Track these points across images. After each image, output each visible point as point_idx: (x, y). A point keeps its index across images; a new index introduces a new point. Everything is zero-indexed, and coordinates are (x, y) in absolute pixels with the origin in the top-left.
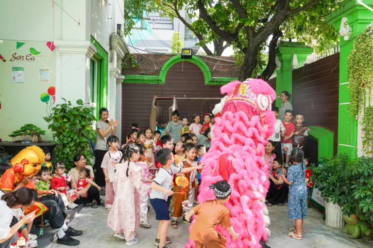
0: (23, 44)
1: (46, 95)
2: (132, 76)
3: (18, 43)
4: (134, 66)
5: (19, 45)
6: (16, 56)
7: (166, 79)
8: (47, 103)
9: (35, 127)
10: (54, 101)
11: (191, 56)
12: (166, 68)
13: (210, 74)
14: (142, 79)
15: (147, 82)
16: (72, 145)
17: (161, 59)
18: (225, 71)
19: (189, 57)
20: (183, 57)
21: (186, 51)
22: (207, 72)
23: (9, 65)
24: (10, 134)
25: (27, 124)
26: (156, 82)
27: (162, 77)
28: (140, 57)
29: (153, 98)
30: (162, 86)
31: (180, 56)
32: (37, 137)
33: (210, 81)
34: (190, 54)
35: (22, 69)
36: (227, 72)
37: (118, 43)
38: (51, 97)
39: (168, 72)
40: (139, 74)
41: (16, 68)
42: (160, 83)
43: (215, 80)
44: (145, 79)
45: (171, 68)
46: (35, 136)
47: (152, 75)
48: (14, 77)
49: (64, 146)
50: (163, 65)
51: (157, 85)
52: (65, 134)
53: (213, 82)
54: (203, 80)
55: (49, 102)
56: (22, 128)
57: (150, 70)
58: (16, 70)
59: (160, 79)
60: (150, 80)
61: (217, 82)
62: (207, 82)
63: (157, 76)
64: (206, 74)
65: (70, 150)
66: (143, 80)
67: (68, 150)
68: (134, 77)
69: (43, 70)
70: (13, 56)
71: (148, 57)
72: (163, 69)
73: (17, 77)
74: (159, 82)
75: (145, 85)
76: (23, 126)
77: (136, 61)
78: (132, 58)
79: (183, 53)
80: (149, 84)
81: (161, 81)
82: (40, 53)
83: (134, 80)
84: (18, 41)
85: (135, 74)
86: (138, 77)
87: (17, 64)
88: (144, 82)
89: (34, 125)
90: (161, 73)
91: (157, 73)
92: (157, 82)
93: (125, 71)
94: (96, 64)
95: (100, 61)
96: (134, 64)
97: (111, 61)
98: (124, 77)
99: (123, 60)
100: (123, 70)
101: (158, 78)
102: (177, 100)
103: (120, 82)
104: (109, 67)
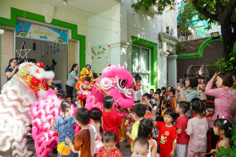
2: (182, 54)
3: (99, 47)
4: (182, 49)
6: (99, 52)
7: (203, 54)
12: (202, 47)
15: (191, 57)
17: (199, 42)
19: (218, 38)
20: (213, 38)
21: (214, 34)
23: (97, 56)
26: (196, 57)
27: (200, 53)
28: (186, 43)
30: (201, 58)
31: (211, 38)
34: (218, 36)
35: (100, 58)
37: (164, 37)
40: (186, 53)
44: (189, 55)
47: (194, 52)
50: (200, 45)
51: (197, 58)
57: (192, 49)
59: (198, 54)
60: (192, 56)
66: (188, 56)
69: (107, 57)
71: (191, 42)
72: (200, 48)
73: (99, 62)
74: (199, 56)
78: (180, 44)
79: (212, 36)
81: (199, 55)
82: (106, 49)
83: (183, 57)
85: (184, 53)
86: (185, 55)
88: (189, 57)
90: (199, 50)
91: (196, 51)
92: (197, 56)
93: (178, 52)
94: (150, 51)
95: (152, 49)
96: (182, 47)
97: (160, 48)
98: (177, 56)
99: (176, 46)
100: (177, 51)
101: (197, 54)
102: (205, 67)
103: (174, 59)
104: (159, 51)
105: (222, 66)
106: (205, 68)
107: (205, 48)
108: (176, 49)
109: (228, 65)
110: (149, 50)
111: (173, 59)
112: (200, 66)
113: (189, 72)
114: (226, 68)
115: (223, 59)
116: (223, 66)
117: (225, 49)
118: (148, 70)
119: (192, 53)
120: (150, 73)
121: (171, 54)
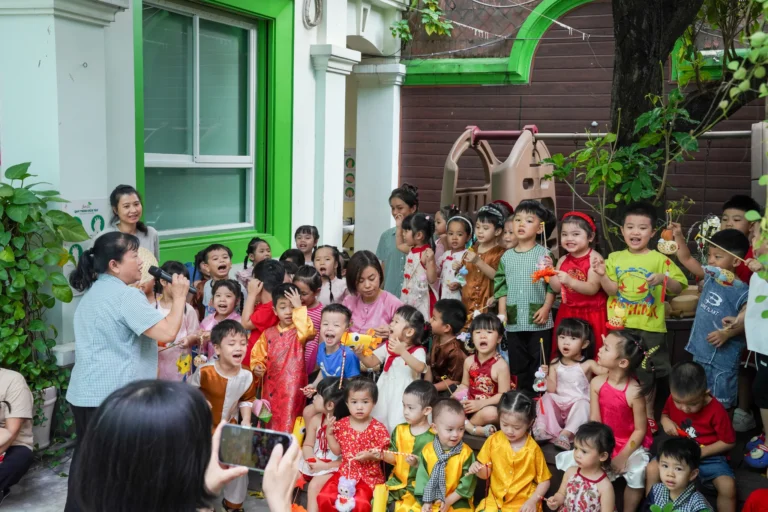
2: (430, 61)
4: (429, 31)
7: (537, 66)
14: (455, 71)
15: (476, 81)
26: (501, 81)
27: (521, 64)
30: (521, 88)
39: (541, 43)
40: (448, 56)
42: (514, 82)
44: (467, 70)
47: (491, 55)
50: (524, 20)
51: (507, 90)
59: (510, 69)
60: (482, 75)
61: (715, 67)
62: (677, 72)
63: (504, 60)
66: (460, 74)
68: (434, 66)
72: (521, 34)
74: (512, 79)
75: (470, 91)
77: (435, 17)
80: (481, 87)
81: (516, 74)
83: (433, 75)
85: (438, 56)
86: (444, 64)
88: (465, 81)
90: (517, 45)
91: (503, 49)
92: (504, 77)
93: (408, 47)
94: (253, 35)
95: (266, 25)
96: (432, 24)
97: (308, 24)
98: (402, 69)
99: (404, 14)
100: (404, 43)
101: (507, 65)
102: (535, 143)
103: (391, 85)
104: (305, 42)
105: (599, 173)
106: (535, 149)
107: (546, 35)
108: (403, 31)
109: (631, 168)
110: (245, 35)
111: (380, 83)
112: (515, 138)
113: (456, 168)
114: (618, 188)
115: (612, 137)
116: (607, 177)
117: (622, 82)
118: (243, 151)
119: (482, 56)
120: (252, 166)
121: (370, 56)
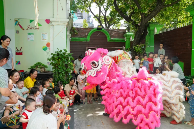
0: (33, 21)
1: (45, 47)
3: (30, 20)
4: (76, 33)
5: (31, 21)
6: (29, 27)
7: (90, 39)
8: (46, 51)
9: (42, 64)
10: (50, 50)
11: (102, 29)
12: (90, 34)
13: (110, 37)
14: (79, 39)
15: (81, 41)
16: (63, 73)
17: (87, 30)
18: (116, 35)
19: (101, 29)
21: (99, 27)
22: (108, 36)
23: (26, 31)
24: (29, 68)
25: (38, 62)
26: (85, 41)
27: (88, 38)
28: (78, 29)
29: (86, 48)
31: (97, 29)
32: (43, 69)
33: (110, 40)
34: (101, 28)
35: (32, 34)
36: (117, 36)
38: (48, 48)
39: (91, 36)
40: (77, 37)
41: (30, 33)
42: (87, 41)
43: (112, 40)
44: (81, 39)
45: (92, 34)
46: (42, 68)
47: (84, 37)
48: (29, 38)
49: (59, 73)
52: (59, 67)
53: (111, 40)
54: (107, 39)
55: (47, 50)
56: (35, 64)
57: (83, 35)
58: (30, 34)
59: (87, 39)
60: (83, 40)
61: (113, 40)
62: (108, 40)
63: (86, 38)
64: (108, 37)
65: (63, 76)
66: (80, 40)
67: (61, 75)
69: (44, 34)
70: (28, 27)
71: (82, 29)
72: (89, 34)
73: (30, 38)
75: (81, 42)
76: (36, 63)
77: (77, 31)
78: (75, 30)
80: (82, 42)
81: (88, 40)
82: (42, 25)
83: (76, 40)
84: (31, 19)
85: (76, 37)
86: (77, 38)
87: (30, 31)
89: (41, 63)
90: (88, 36)
91: (86, 36)
92: (86, 40)
98: (71, 39)
108: (71, 33)
119: (82, 37)
